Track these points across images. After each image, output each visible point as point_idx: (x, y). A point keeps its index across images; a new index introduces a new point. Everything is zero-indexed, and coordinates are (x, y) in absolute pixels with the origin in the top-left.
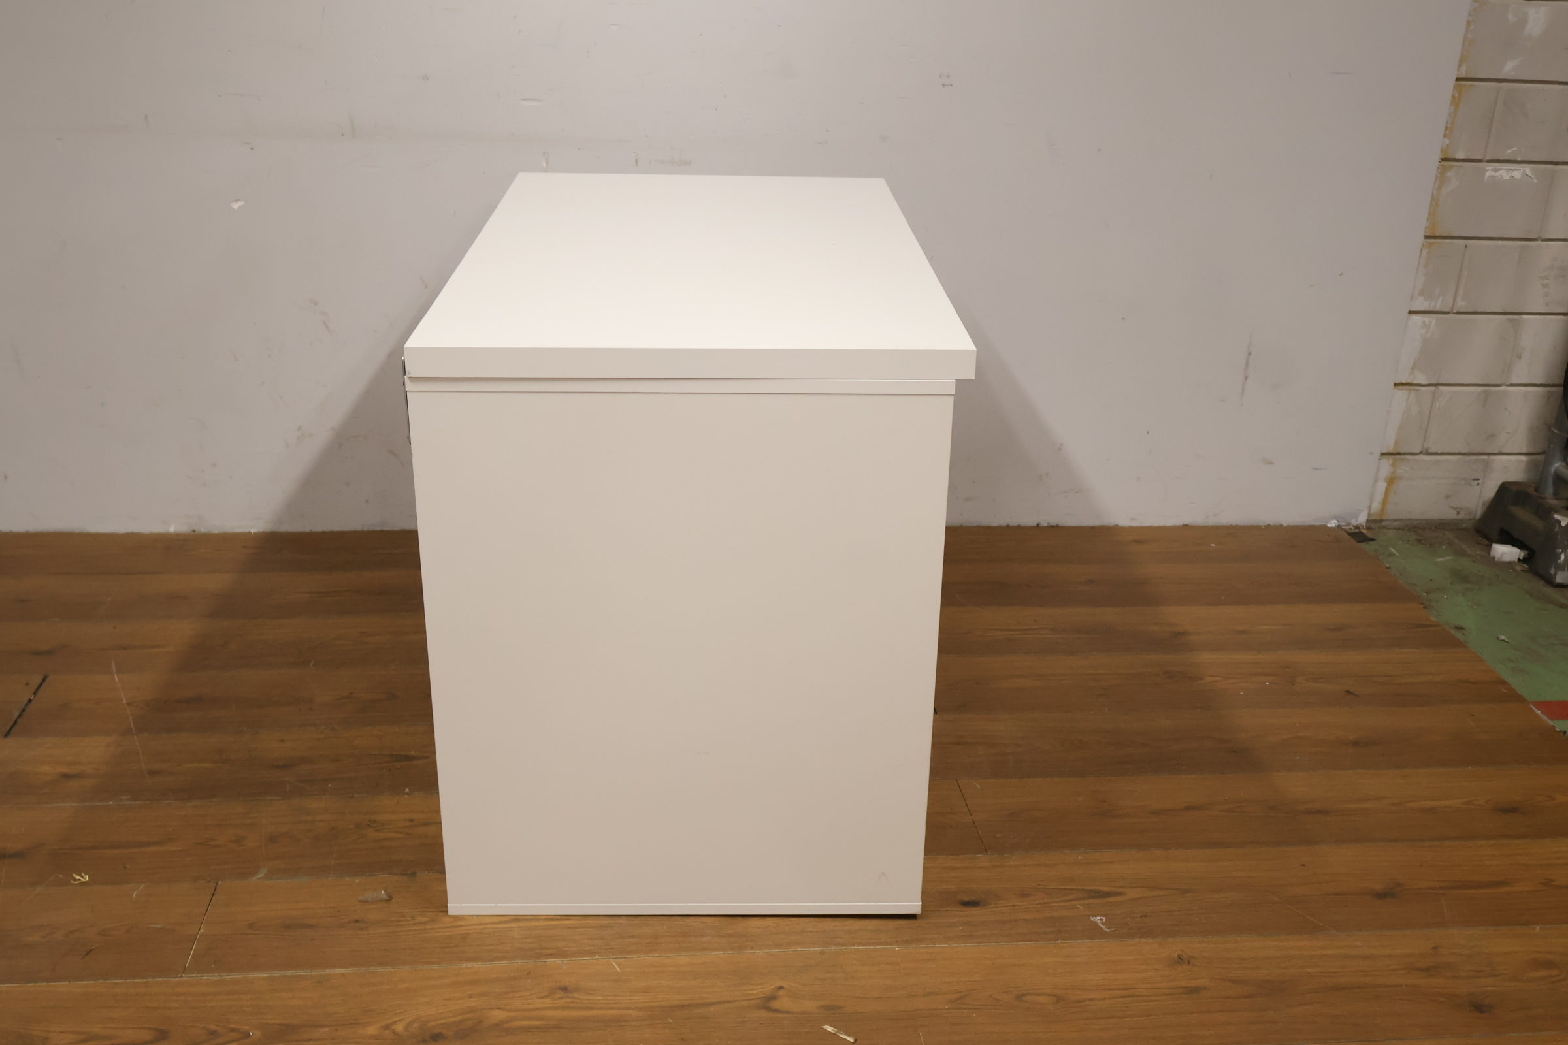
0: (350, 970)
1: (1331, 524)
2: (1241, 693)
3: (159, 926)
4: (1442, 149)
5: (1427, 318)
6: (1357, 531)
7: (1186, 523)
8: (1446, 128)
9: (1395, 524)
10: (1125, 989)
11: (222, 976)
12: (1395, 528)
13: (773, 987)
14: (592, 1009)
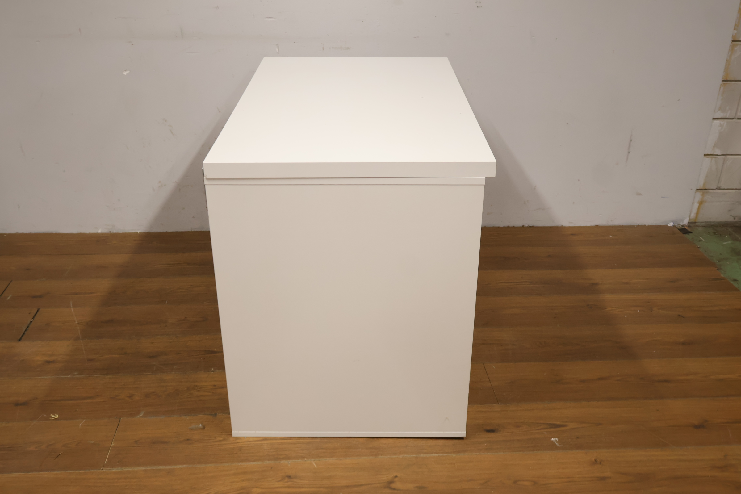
0: (184, 466)
1: (670, 224)
2: (626, 316)
3: (92, 442)
4: (733, 35)
5: (722, 122)
6: (683, 228)
7: (597, 224)
8: (735, 25)
9: (703, 224)
10: (568, 478)
11: (122, 469)
12: (702, 226)
13: (392, 476)
14: (302, 487)
